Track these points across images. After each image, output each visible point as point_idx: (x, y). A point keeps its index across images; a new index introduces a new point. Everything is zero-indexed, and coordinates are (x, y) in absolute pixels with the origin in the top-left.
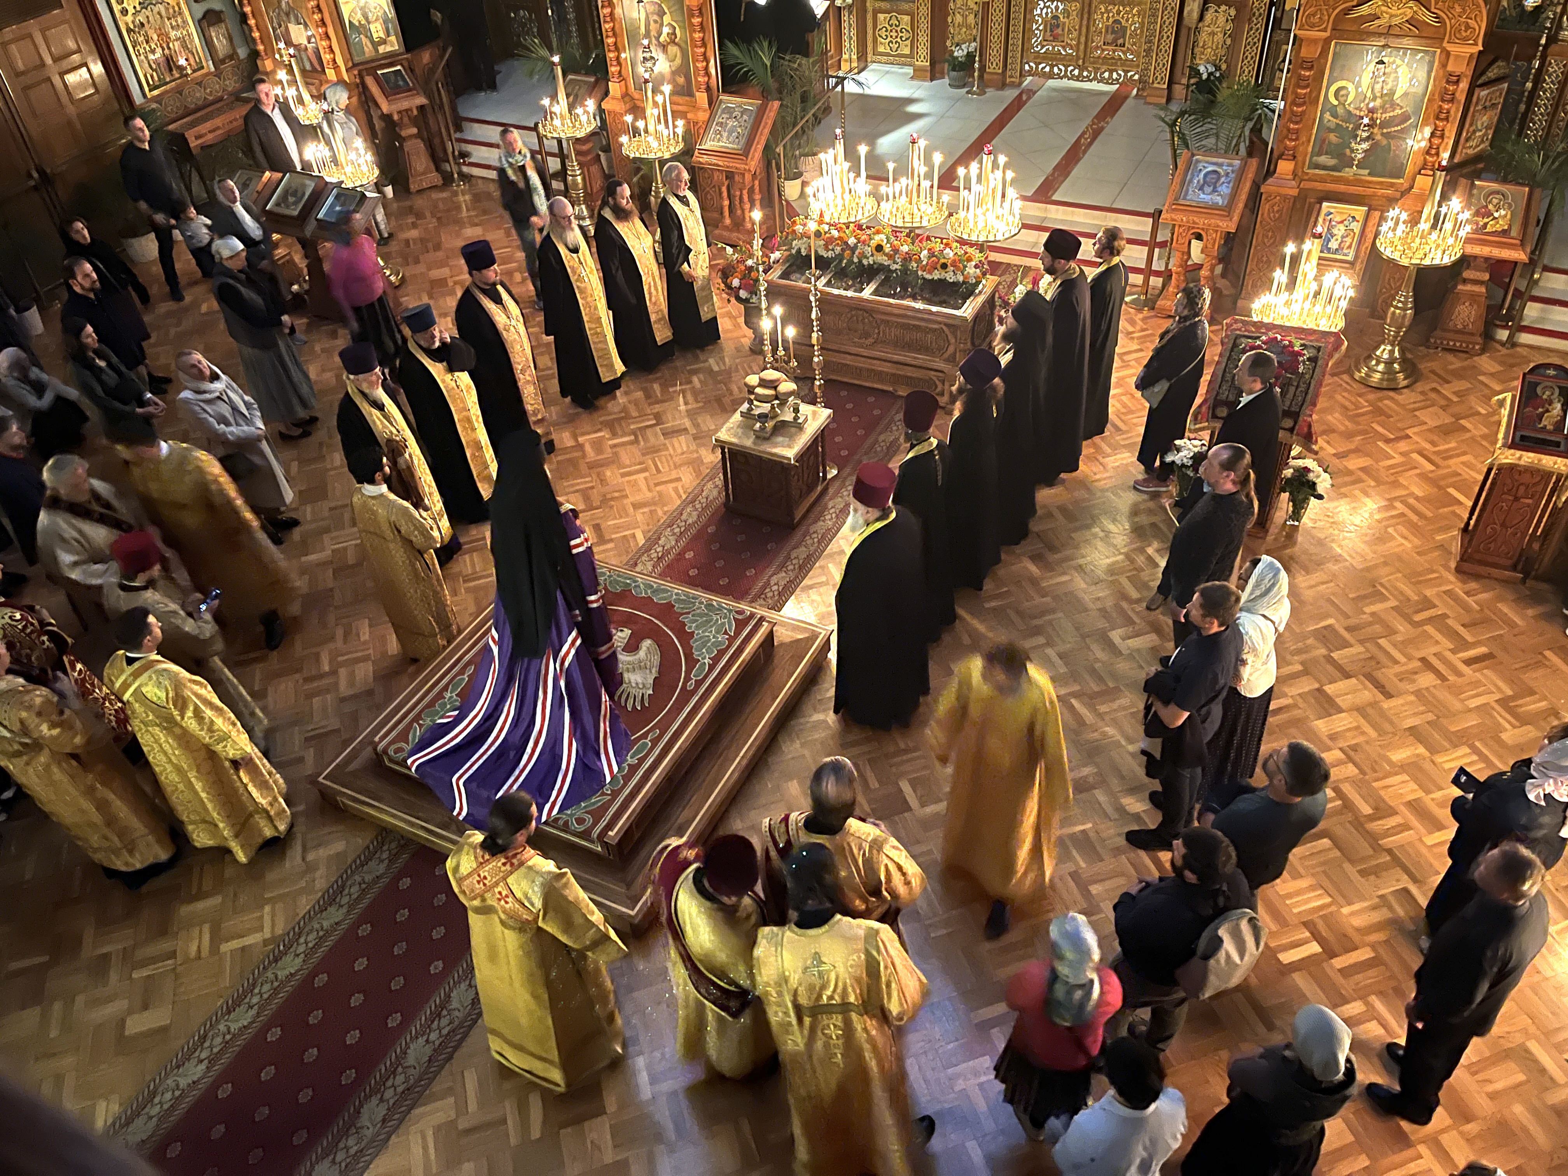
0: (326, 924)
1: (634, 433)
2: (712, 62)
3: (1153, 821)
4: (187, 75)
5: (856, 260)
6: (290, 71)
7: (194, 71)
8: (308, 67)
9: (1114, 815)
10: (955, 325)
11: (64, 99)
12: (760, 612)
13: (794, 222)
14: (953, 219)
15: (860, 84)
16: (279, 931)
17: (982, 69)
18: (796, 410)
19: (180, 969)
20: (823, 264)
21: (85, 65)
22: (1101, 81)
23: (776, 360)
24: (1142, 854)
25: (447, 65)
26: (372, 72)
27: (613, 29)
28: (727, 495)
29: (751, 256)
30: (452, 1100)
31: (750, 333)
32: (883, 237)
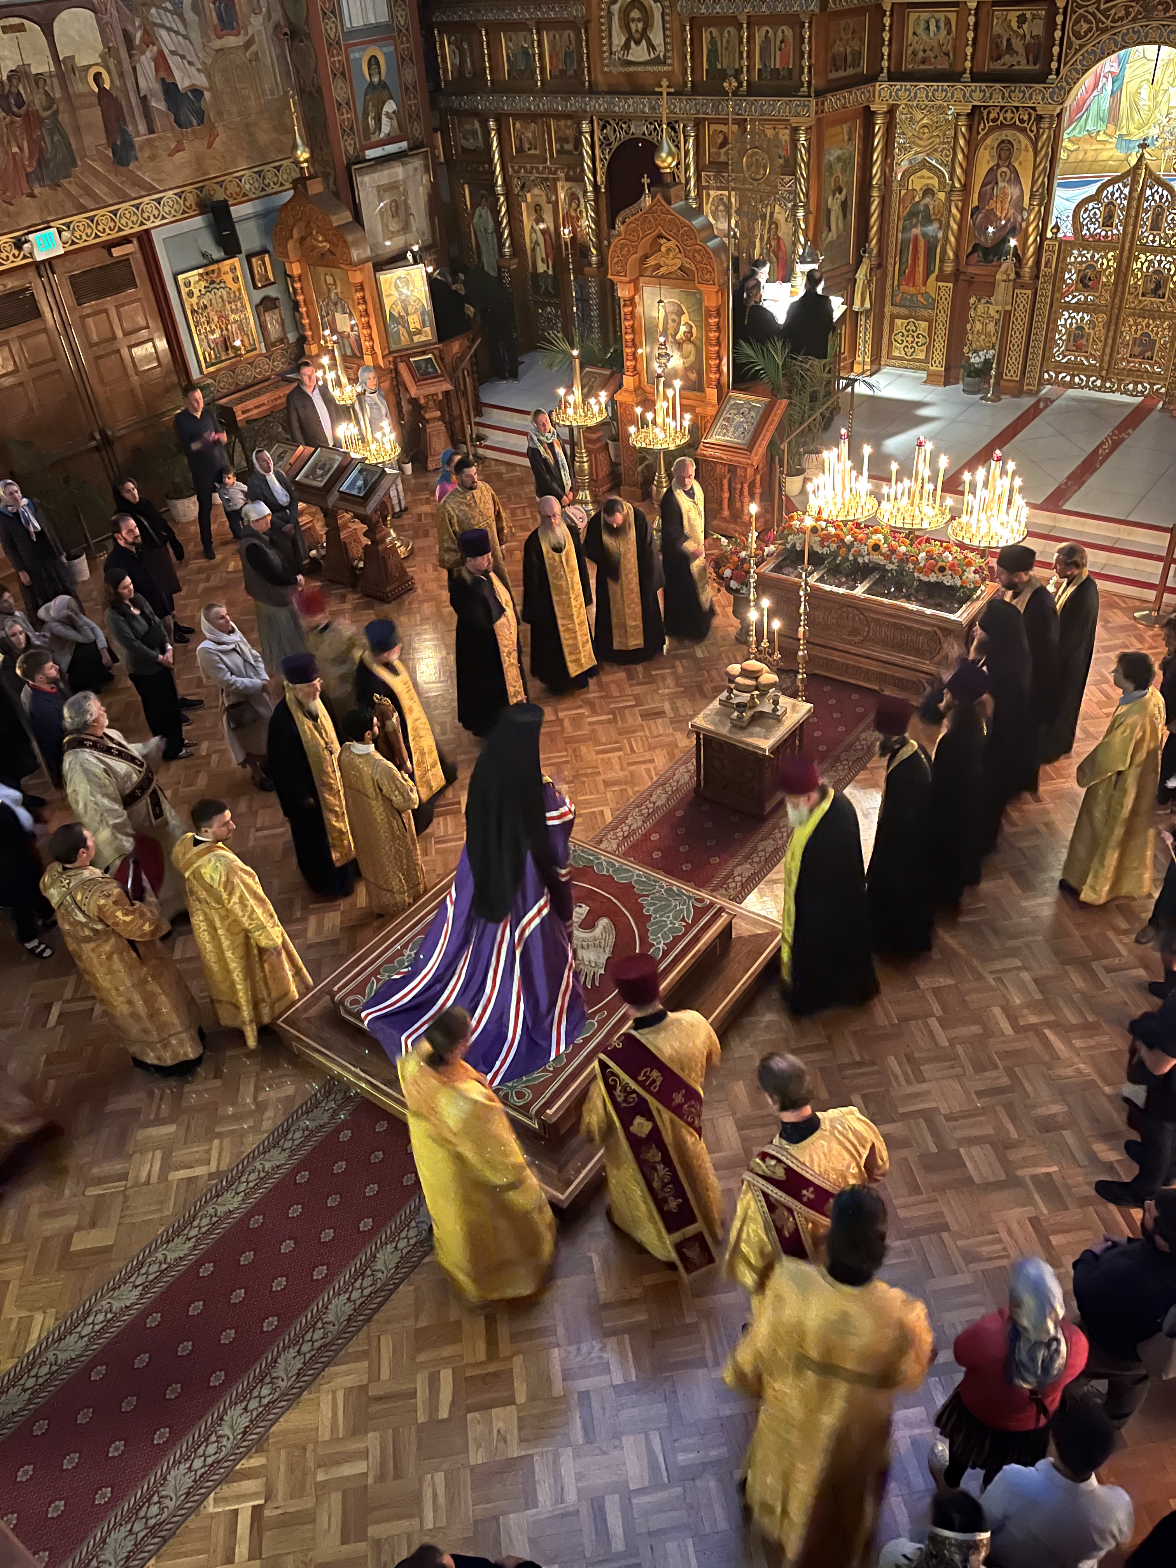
0: (268, 1166)
1: (612, 712)
2: (725, 360)
3: (1127, 1173)
4: (240, 355)
5: (851, 558)
6: (333, 358)
7: (247, 352)
8: (349, 353)
9: (1083, 1161)
10: (948, 629)
11: (131, 370)
12: (720, 902)
13: (792, 518)
14: (955, 523)
15: (871, 386)
16: (224, 1167)
17: (999, 375)
18: (776, 703)
19: (129, 1192)
20: (816, 560)
21: (151, 340)
22: (1125, 392)
23: (760, 652)
24: (1112, 1207)
25: (475, 355)
26: (405, 358)
27: (632, 326)
28: (698, 780)
29: (745, 548)
30: (366, 1364)
31: (736, 622)
32: (881, 536)
